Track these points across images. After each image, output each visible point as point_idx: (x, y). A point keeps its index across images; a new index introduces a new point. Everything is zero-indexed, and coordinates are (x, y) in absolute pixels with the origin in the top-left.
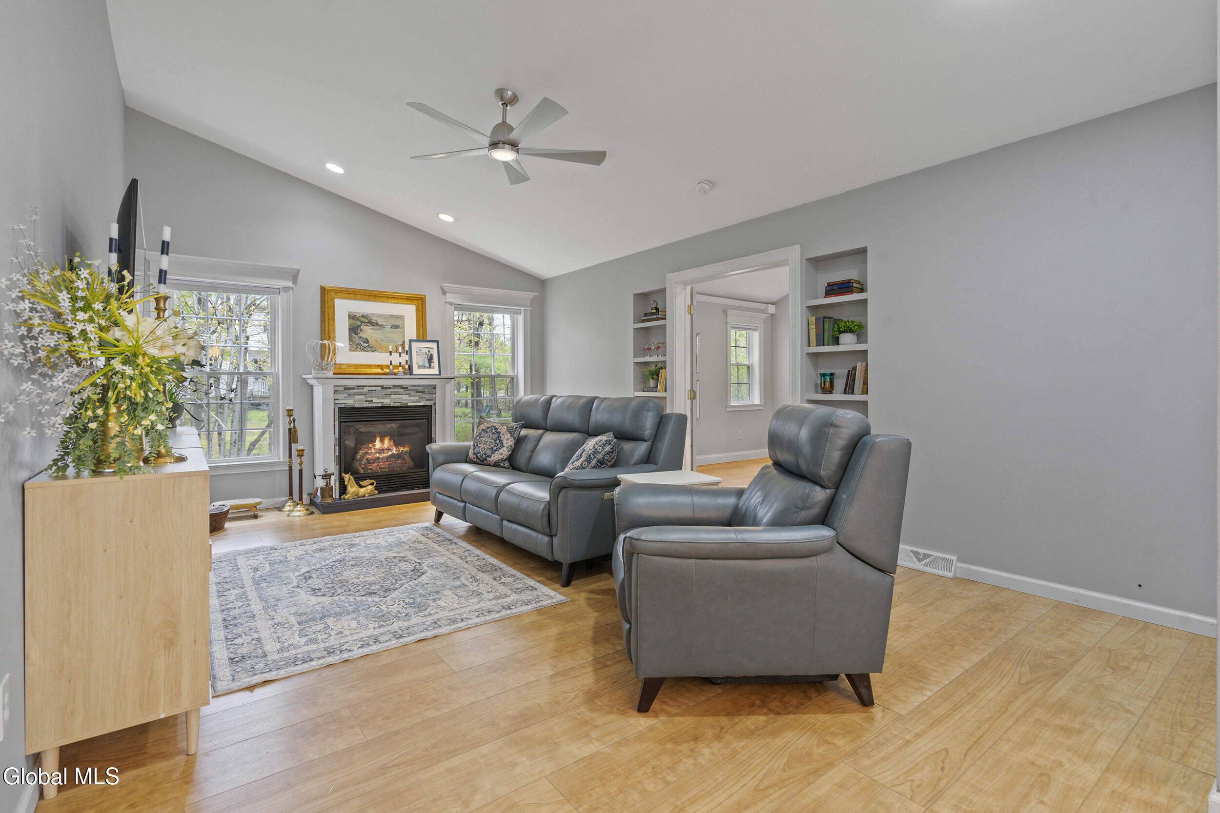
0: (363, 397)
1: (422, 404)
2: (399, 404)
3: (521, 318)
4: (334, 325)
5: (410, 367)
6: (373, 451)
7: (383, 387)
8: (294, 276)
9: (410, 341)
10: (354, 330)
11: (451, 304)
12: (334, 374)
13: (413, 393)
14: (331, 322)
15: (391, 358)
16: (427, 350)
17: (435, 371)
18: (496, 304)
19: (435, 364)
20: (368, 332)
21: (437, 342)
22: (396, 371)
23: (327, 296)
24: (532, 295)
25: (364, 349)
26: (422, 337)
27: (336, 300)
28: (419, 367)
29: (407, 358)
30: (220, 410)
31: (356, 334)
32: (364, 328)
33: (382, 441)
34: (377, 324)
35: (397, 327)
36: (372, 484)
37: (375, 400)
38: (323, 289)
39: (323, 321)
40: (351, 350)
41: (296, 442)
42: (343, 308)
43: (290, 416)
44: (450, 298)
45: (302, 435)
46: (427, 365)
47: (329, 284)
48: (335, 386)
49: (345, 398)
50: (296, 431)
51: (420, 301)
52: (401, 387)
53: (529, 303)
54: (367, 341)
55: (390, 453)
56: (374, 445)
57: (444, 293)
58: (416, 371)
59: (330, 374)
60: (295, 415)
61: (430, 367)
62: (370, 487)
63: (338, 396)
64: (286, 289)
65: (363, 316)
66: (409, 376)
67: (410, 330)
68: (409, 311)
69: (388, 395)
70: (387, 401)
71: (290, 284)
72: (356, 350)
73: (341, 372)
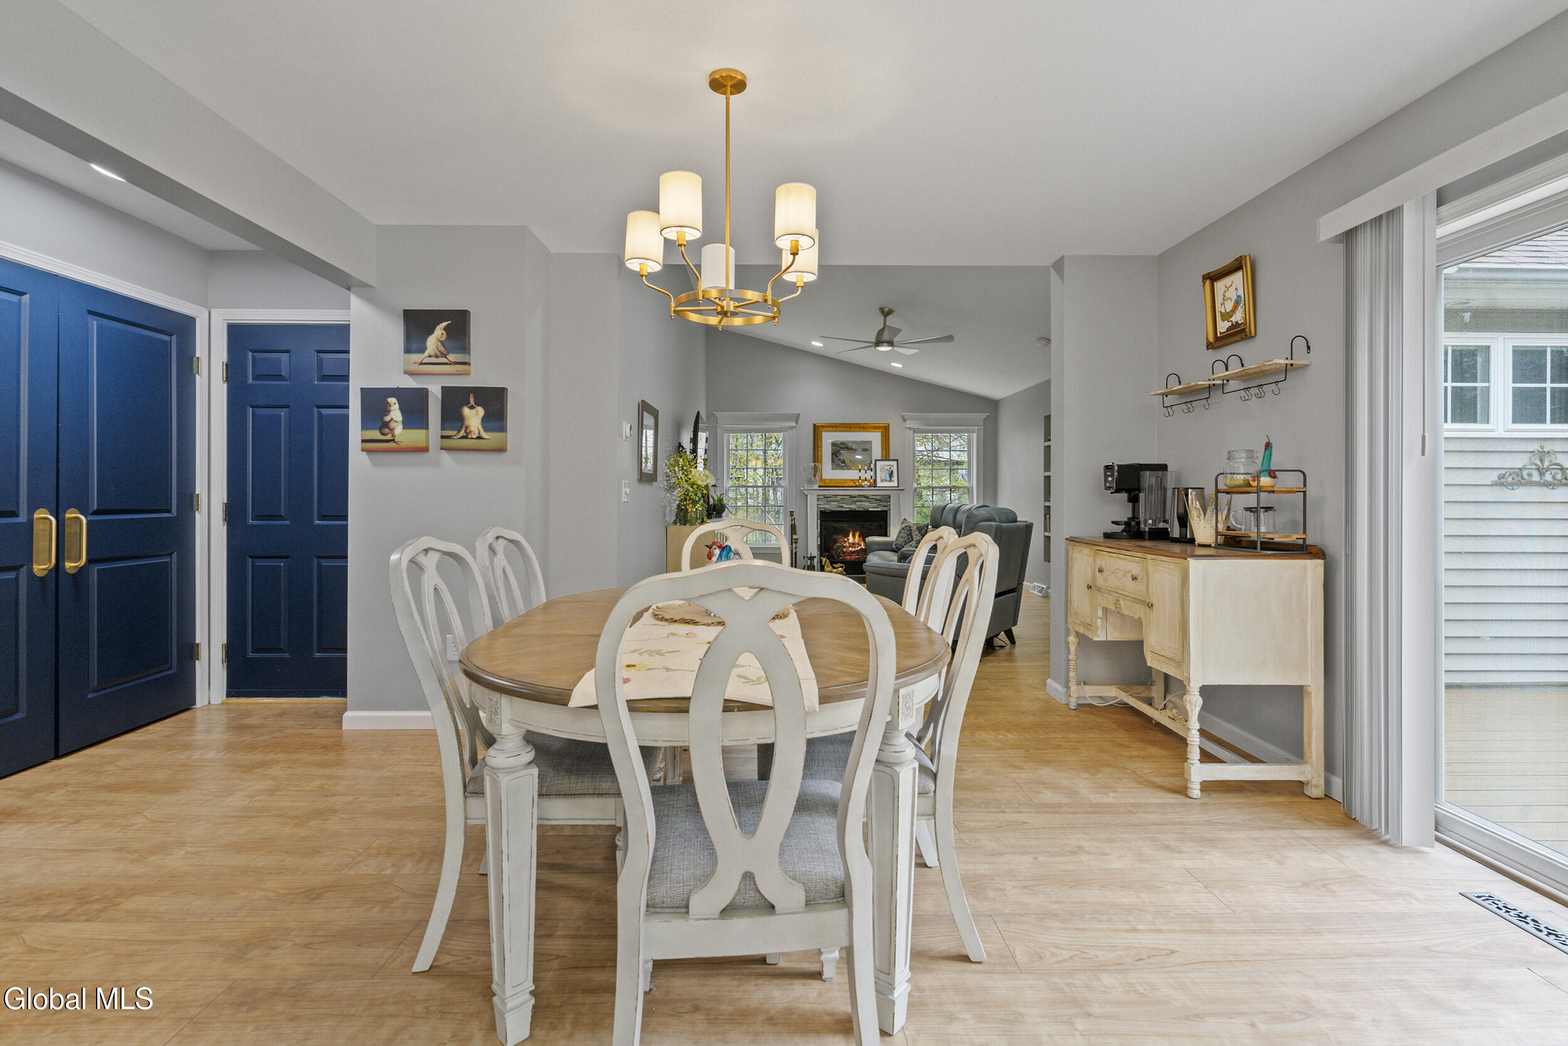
0: (836, 503)
1: (879, 509)
2: (862, 509)
3: (975, 435)
4: (821, 451)
5: (875, 481)
6: (847, 545)
7: (851, 496)
8: (797, 418)
9: (876, 460)
10: (835, 454)
11: (910, 429)
12: (819, 487)
13: (873, 501)
14: (819, 449)
15: (860, 474)
16: (888, 468)
17: (895, 484)
18: (954, 426)
19: (895, 478)
20: (845, 455)
21: (897, 460)
22: (863, 484)
23: (817, 430)
24: (984, 415)
25: (842, 468)
26: (886, 457)
27: (823, 433)
28: (882, 481)
29: (872, 474)
30: (777, 516)
31: (837, 457)
32: (842, 452)
33: (854, 536)
34: (852, 449)
35: (866, 450)
36: (842, 567)
37: (845, 506)
38: (814, 425)
39: (814, 449)
40: (833, 469)
41: (796, 534)
42: (828, 439)
43: (792, 515)
44: (909, 424)
45: (799, 529)
46: (888, 479)
47: (819, 422)
48: (818, 495)
49: (825, 504)
50: (795, 527)
51: (885, 431)
52: (864, 496)
53: (982, 423)
54: (844, 462)
55: (860, 548)
56: (848, 540)
57: (905, 420)
58: (879, 484)
59: (816, 487)
60: (795, 515)
61: (891, 480)
62: (840, 569)
63: (819, 503)
64: (792, 428)
65: (841, 443)
66: (873, 488)
67: (877, 452)
68: (875, 438)
69: (854, 502)
70: (853, 507)
71: (793, 424)
72: (836, 469)
73: (824, 486)
